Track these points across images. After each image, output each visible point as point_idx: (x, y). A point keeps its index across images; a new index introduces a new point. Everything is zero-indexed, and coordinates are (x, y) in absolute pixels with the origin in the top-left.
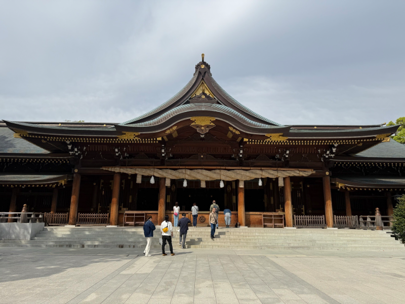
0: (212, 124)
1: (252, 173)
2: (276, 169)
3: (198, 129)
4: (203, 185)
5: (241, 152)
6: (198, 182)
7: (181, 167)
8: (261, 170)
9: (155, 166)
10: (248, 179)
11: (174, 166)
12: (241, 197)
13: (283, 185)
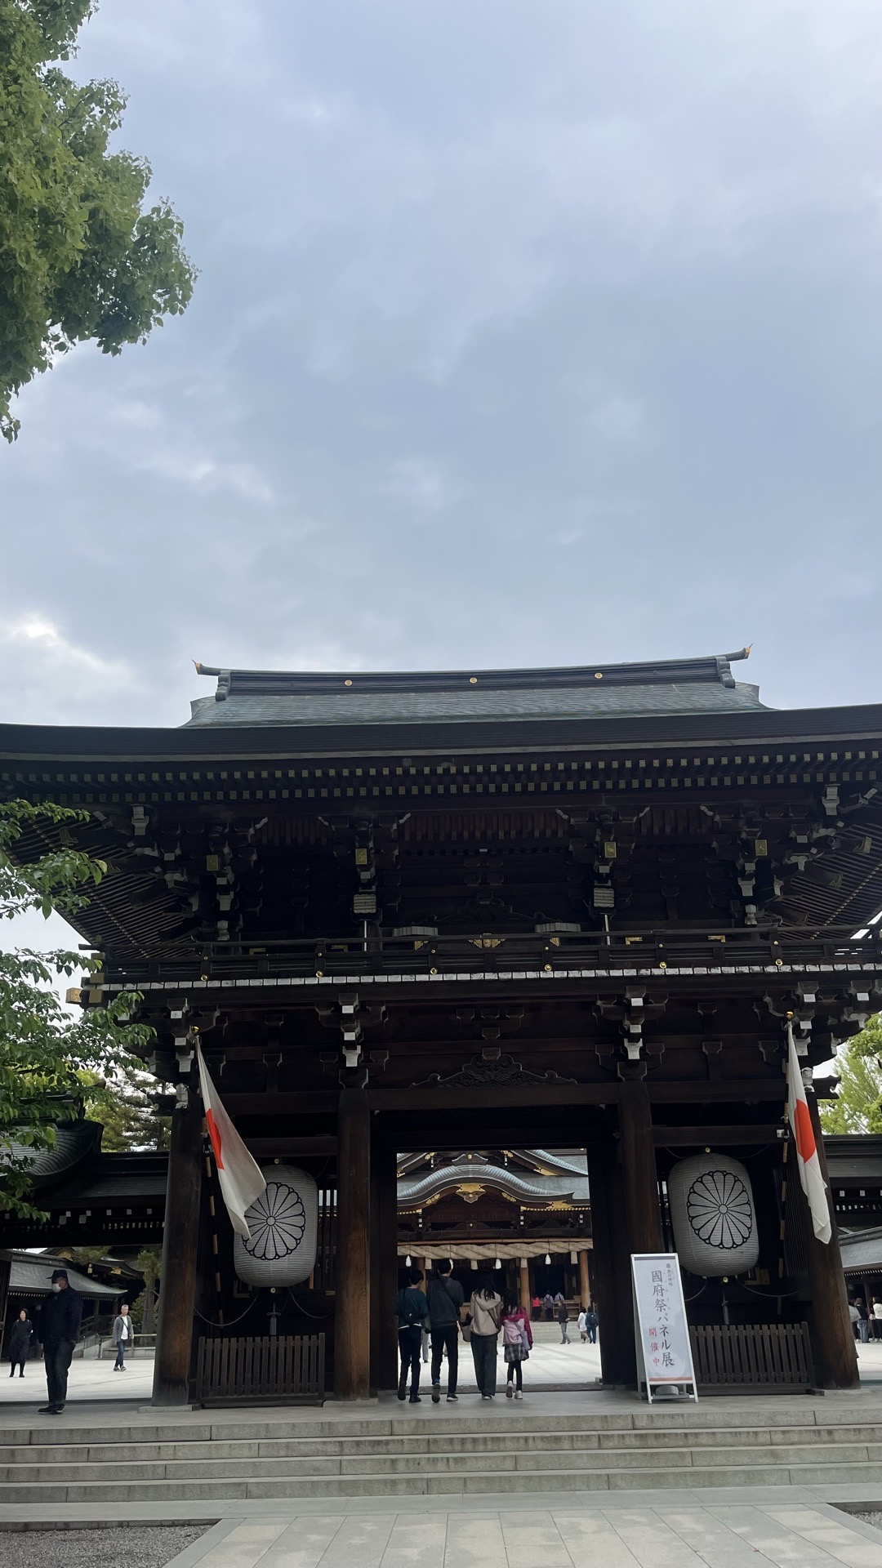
0: (482, 1190)
1: (537, 1247)
2: (567, 1240)
3: (465, 1197)
4: (474, 1266)
5: (522, 1218)
6: (467, 1261)
7: (444, 1242)
8: (548, 1242)
9: (410, 1241)
10: (532, 1255)
11: (435, 1240)
12: (525, 1282)
13: (576, 1262)
